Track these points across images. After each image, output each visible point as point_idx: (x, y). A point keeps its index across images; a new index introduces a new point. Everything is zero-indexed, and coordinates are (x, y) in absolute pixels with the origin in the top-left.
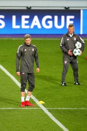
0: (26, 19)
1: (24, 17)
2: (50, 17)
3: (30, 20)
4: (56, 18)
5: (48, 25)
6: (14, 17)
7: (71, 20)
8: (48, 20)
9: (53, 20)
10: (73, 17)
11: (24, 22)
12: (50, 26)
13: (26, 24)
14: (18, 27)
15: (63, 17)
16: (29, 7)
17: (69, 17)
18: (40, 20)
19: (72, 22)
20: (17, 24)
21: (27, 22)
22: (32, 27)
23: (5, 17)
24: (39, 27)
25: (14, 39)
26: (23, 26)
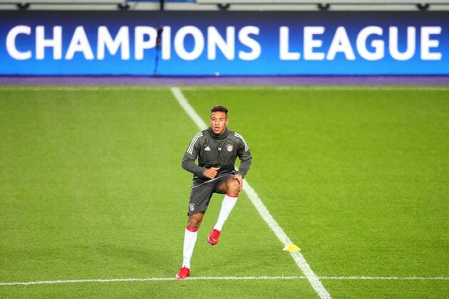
0: (315, 37)
1: (309, 31)
2: (378, 30)
3: (327, 39)
4: (393, 31)
5: (372, 50)
6: (284, 32)
7: (432, 37)
8: (372, 37)
9: (385, 37)
10: (437, 30)
11: (309, 43)
12: (379, 54)
13: (315, 50)
14: (296, 56)
15: (411, 31)
16: (324, 5)
17: (426, 31)
18: (353, 38)
19: (435, 43)
20: (291, 50)
21: (318, 43)
22: (331, 55)
23: (261, 32)
24: (350, 56)
25: (280, 88)
26: (309, 55)
